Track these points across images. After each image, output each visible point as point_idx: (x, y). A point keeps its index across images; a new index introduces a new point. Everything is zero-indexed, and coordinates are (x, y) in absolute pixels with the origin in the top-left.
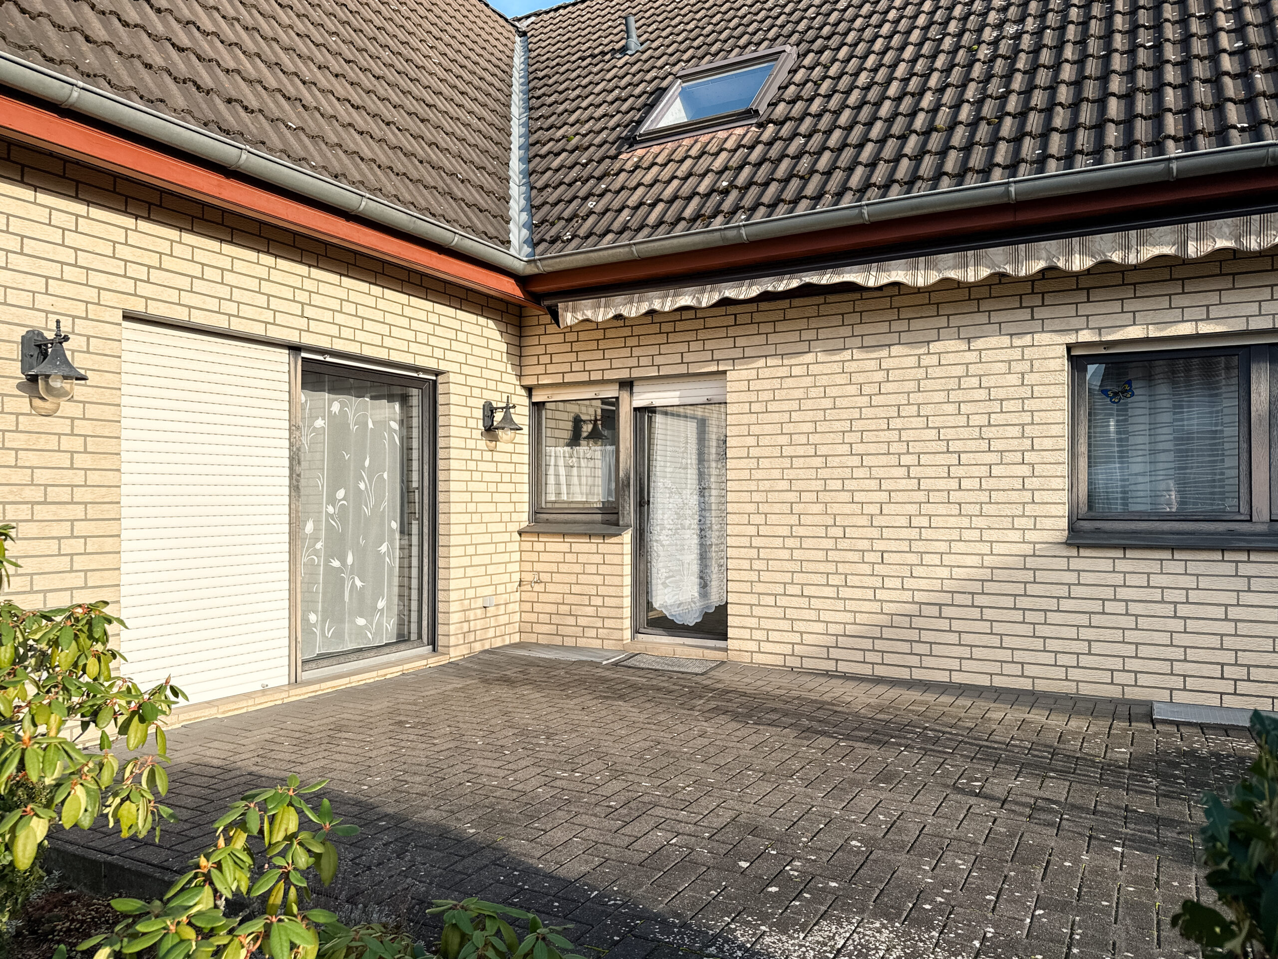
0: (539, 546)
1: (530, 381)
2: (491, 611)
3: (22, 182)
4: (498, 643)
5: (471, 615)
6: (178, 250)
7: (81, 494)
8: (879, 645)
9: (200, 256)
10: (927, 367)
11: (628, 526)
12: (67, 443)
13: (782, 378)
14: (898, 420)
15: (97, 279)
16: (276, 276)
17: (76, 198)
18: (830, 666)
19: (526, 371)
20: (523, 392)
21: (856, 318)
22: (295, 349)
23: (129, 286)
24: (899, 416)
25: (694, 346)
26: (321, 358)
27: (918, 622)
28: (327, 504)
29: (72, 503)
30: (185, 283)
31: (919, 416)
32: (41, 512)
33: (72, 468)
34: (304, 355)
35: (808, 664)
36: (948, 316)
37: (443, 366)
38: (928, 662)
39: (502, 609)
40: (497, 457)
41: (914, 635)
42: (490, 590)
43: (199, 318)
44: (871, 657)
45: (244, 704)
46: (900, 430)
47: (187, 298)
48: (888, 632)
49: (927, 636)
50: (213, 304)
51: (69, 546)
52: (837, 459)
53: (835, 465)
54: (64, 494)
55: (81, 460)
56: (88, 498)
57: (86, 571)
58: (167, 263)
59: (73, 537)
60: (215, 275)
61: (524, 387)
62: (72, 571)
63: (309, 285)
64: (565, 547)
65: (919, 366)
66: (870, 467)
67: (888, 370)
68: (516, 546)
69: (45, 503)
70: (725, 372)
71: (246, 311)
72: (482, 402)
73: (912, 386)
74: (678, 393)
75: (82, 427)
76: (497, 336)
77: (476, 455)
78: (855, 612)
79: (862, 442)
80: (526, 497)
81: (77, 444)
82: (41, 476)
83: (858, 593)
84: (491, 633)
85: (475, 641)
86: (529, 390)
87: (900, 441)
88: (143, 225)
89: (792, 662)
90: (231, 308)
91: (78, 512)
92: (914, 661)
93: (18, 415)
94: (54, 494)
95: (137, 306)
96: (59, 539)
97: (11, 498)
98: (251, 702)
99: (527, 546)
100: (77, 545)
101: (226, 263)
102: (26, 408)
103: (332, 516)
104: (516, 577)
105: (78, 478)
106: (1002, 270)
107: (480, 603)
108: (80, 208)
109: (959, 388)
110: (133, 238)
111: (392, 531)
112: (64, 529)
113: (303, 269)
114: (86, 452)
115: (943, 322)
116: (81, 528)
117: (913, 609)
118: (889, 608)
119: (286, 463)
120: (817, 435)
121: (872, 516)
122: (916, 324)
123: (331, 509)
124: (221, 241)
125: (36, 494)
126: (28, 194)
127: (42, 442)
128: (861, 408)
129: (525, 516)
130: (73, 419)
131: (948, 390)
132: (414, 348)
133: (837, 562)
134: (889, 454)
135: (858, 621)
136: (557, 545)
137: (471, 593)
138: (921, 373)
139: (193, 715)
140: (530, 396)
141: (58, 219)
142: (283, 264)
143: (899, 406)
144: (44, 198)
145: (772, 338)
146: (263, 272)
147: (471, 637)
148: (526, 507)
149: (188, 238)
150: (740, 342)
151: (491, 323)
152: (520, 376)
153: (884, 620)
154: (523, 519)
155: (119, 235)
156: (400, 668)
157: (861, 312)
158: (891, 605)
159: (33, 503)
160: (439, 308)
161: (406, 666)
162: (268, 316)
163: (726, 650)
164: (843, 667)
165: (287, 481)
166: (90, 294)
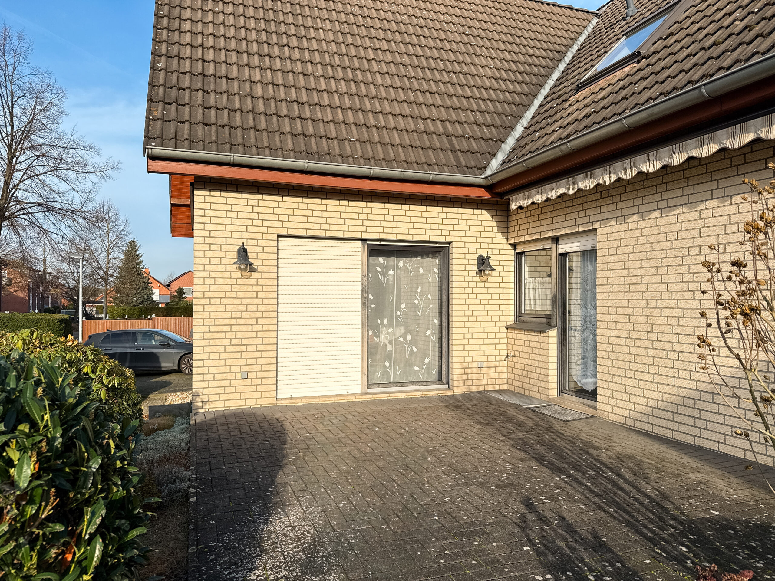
0: (515, 336)
1: (512, 241)
2: (484, 370)
3: (237, 191)
4: (490, 388)
5: (469, 371)
6: (301, 206)
7: (261, 308)
8: (677, 418)
9: (311, 207)
10: (705, 219)
11: (555, 326)
12: (255, 288)
13: (624, 231)
14: (688, 258)
15: (266, 223)
16: (348, 209)
17: (258, 193)
18: (648, 428)
19: (511, 235)
20: (510, 247)
21: (663, 187)
22: (364, 240)
23: (279, 224)
24: (689, 255)
25: (582, 214)
26: (378, 243)
27: (700, 404)
28: (396, 310)
29: (257, 311)
30: (304, 219)
31: (700, 254)
32: (245, 315)
33: (257, 298)
34: (368, 242)
35: (638, 425)
36: (718, 180)
37: (448, 239)
38: (705, 434)
39: (493, 370)
40: (487, 285)
41: (696, 413)
42: (484, 359)
43: (311, 233)
44: (672, 425)
45: (333, 399)
46: (689, 265)
47: (305, 226)
48: (682, 410)
49: (705, 415)
50: (318, 226)
51: (255, 328)
52: (653, 286)
53: (653, 290)
54: (254, 308)
55: (260, 295)
56: (263, 309)
57: (262, 338)
58: (296, 212)
59: (257, 324)
60: (319, 214)
61: (510, 244)
62: (257, 337)
63: (366, 211)
64: (524, 337)
65: (700, 219)
66: (672, 292)
67: (682, 222)
68: (504, 335)
69: (247, 311)
70: (595, 230)
71: (333, 227)
72: (477, 255)
73: (695, 233)
74: (579, 244)
75: (261, 282)
76: (490, 218)
77: (472, 285)
78: (663, 393)
79: (667, 274)
80: (512, 307)
81: (259, 288)
82: (245, 301)
83: (665, 380)
84: (484, 382)
85: (472, 385)
86: (514, 246)
87: (689, 273)
88: (286, 199)
89: (630, 422)
90: (326, 227)
91: (259, 315)
92: (696, 432)
93: (236, 279)
94: (250, 308)
95: (284, 232)
96: (252, 325)
97: (234, 310)
98: (336, 398)
99: (510, 335)
100: (259, 328)
101: (324, 208)
102: (240, 276)
103: (399, 316)
104: (505, 353)
105: (259, 301)
106: (725, 146)
107: (475, 365)
108: (259, 197)
109: (725, 234)
110: (282, 205)
111: (434, 324)
112: (254, 321)
113: (363, 204)
114: (262, 291)
115: (714, 185)
116: (260, 321)
117: (696, 395)
118: (683, 392)
119: (360, 292)
120: (643, 269)
121: (673, 326)
122: (699, 188)
123: (398, 313)
124: (321, 199)
125: (243, 308)
126: (239, 195)
127: (246, 288)
128: (666, 250)
129: (512, 318)
130: (257, 279)
131: (718, 235)
132: (429, 232)
133: (653, 357)
134: (683, 282)
135: (664, 399)
136: (522, 335)
137: (469, 359)
138: (701, 223)
139: (308, 400)
140: (515, 249)
141: (251, 202)
142: (352, 203)
143: (688, 247)
144: (245, 196)
145: (620, 205)
146: (342, 209)
147: (470, 383)
148: (512, 313)
149: (306, 200)
150: (604, 209)
151: (484, 212)
152: (507, 239)
153: (679, 400)
154: (511, 320)
155: (275, 204)
156: (421, 393)
157: (666, 183)
158: (683, 390)
159: (242, 312)
160: (446, 209)
161: (424, 393)
162: (345, 228)
163: (596, 408)
164: (657, 430)
165: (360, 301)
166: (264, 230)
